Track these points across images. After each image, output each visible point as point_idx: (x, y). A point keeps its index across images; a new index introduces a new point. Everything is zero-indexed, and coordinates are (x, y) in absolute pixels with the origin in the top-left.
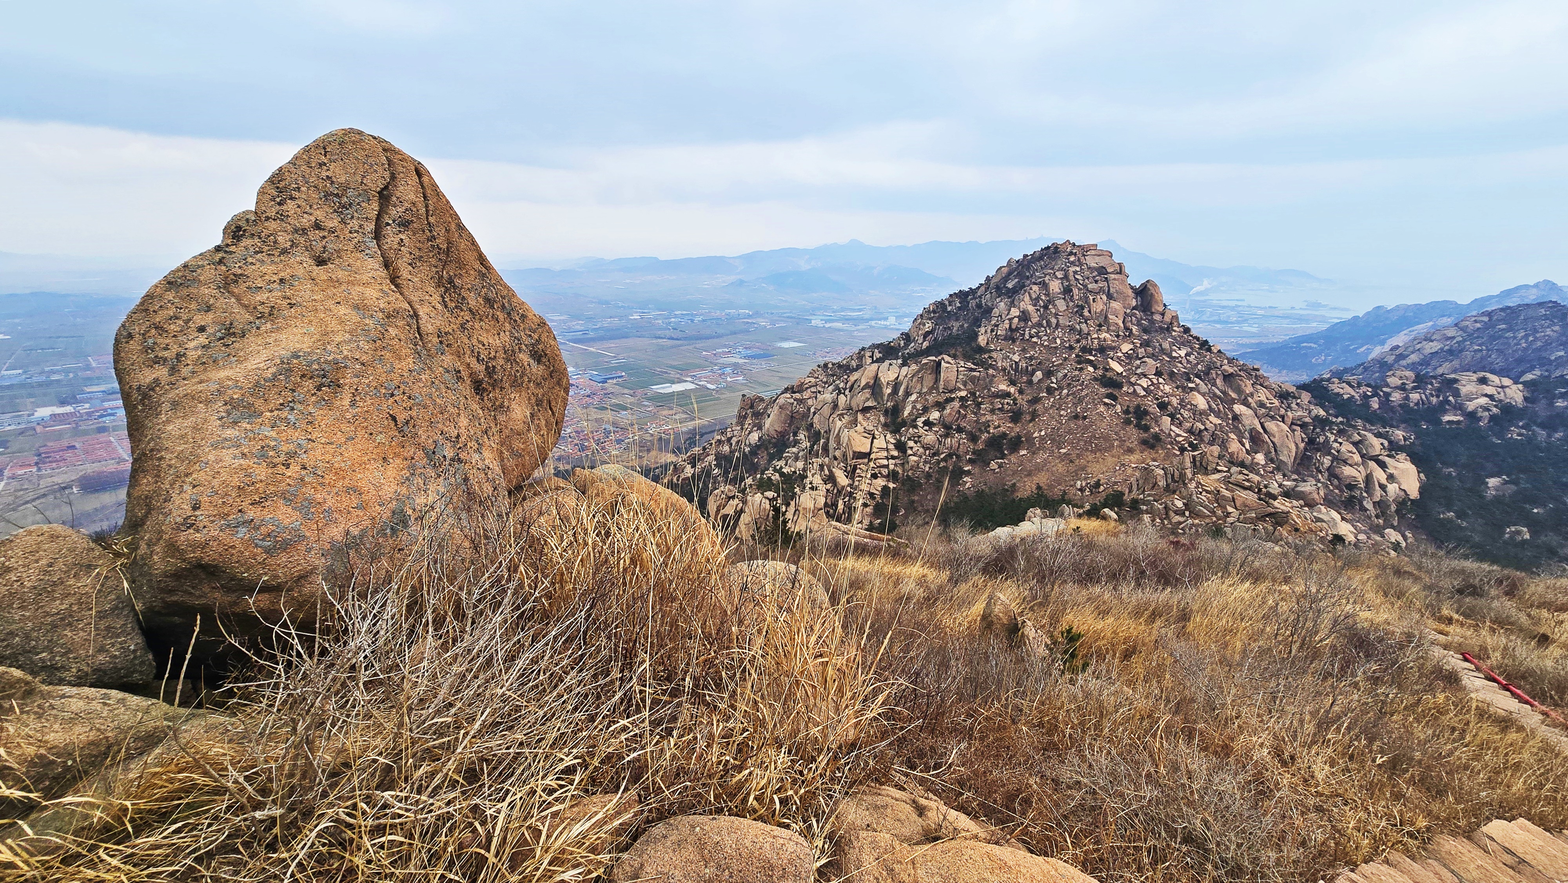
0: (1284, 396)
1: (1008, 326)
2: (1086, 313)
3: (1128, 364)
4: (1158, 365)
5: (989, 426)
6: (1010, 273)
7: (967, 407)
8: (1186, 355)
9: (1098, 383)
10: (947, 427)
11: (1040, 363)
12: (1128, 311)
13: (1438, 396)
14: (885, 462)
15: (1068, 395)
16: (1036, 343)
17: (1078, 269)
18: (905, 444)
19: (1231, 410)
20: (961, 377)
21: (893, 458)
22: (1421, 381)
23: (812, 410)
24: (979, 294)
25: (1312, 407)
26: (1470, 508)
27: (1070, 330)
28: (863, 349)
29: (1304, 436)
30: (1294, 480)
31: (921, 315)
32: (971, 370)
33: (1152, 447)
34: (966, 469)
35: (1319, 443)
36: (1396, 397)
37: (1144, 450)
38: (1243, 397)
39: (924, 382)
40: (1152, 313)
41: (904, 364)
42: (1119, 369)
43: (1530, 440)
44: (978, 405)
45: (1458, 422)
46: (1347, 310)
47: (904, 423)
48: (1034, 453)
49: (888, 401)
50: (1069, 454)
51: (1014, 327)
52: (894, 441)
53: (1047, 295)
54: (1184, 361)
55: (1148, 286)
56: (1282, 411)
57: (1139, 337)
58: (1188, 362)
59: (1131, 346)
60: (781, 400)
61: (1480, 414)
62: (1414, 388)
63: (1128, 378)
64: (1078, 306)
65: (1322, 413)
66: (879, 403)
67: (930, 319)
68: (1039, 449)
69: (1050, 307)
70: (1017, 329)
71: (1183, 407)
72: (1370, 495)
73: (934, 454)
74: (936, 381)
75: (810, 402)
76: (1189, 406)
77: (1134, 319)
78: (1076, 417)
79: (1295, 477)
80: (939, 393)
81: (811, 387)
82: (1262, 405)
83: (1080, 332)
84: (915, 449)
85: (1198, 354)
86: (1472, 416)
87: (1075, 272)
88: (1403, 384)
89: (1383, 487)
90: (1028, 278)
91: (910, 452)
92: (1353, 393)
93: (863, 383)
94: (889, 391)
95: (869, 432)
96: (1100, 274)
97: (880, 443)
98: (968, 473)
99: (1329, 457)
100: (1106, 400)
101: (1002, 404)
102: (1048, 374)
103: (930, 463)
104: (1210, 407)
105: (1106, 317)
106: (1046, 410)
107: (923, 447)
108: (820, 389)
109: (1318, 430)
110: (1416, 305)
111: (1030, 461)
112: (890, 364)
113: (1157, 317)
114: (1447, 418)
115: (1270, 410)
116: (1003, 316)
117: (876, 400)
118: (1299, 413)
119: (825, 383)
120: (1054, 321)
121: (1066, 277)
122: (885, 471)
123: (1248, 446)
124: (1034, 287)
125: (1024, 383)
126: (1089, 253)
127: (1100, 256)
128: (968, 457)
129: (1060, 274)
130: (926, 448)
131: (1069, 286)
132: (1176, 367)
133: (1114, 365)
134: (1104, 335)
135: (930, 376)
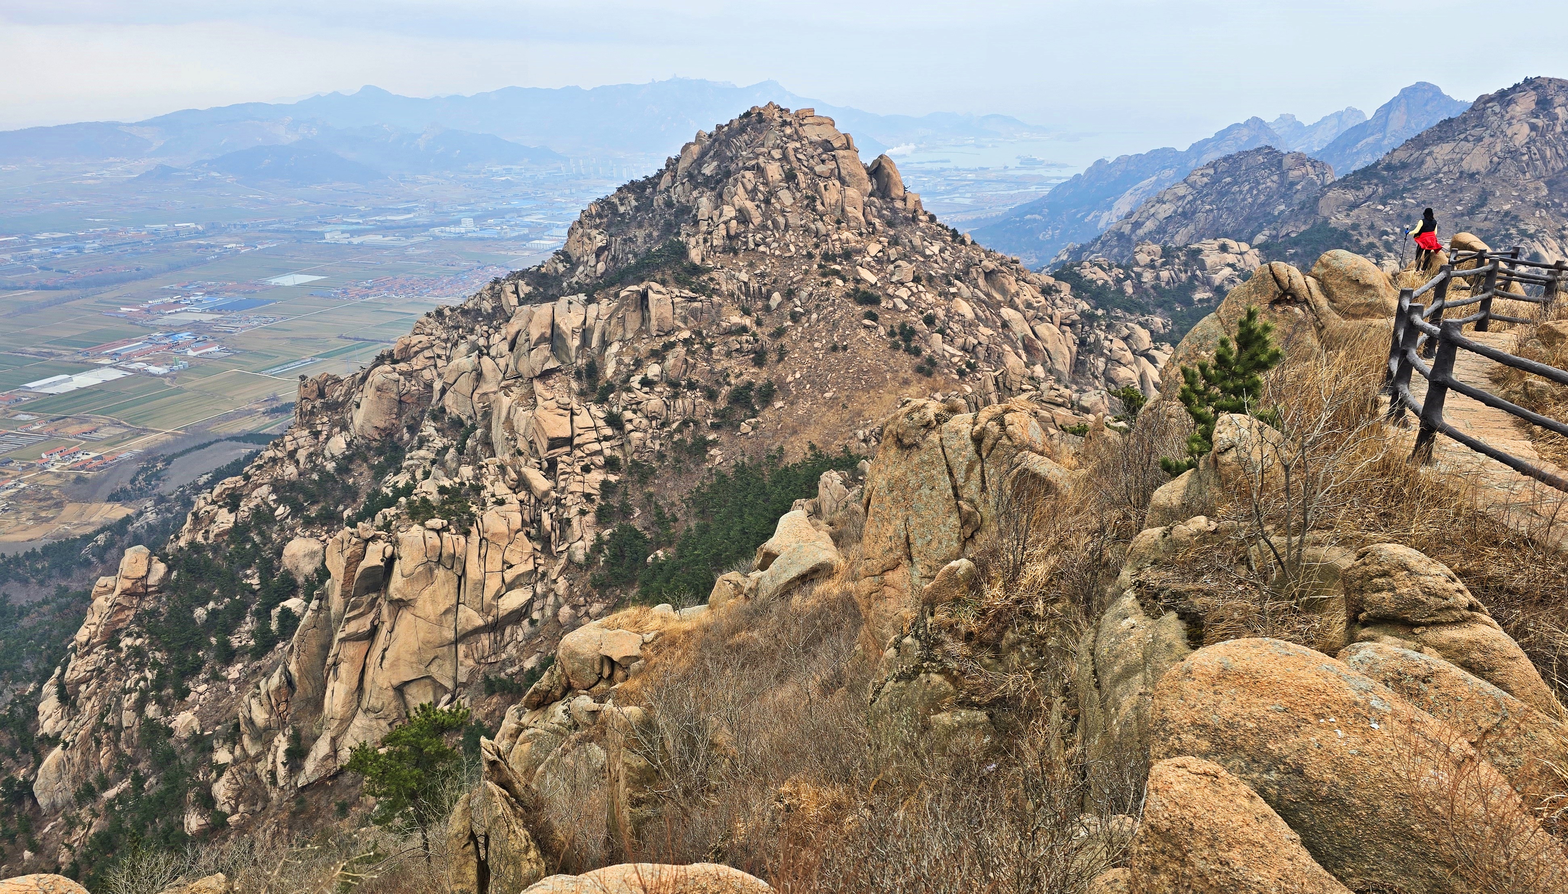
0: (1046, 291)
1: (724, 233)
2: (820, 207)
3: (880, 270)
4: (913, 268)
5: (728, 375)
6: (703, 153)
7: (694, 353)
8: (940, 251)
9: (851, 300)
11: (775, 281)
12: (866, 199)
13: (1186, 272)
14: (597, 446)
15: (818, 321)
16: (764, 253)
17: (798, 145)
18: (619, 416)
19: (999, 316)
20: (678, 311)
21: (606, 438)
22: (1167, 255)
23: (437, 386)
24: (662, 185)
25: (1075, 301)
27: (804, 231)
28: (497, 281)
29: (1075, 337)
30: (1075, 390)
31: (579, 222)
32: (690, 299)
33: (929, 374)
34: (711, 438)
35: (1090, 344)
36: (1148, 277)
37: (920, 379)
38: (1009, 298)
39: (627, 323)
40: (893, 199)
41: (589, 301)
42: (872, 278)
44: (709, 347)
47: (611, 387)
48: (792, 404)
49: (577, 357)
50: (836, 398)
51: (732, 233)
52: (602, 415)
53: (766, 184)
54: (940, 260)
55: (882, 163)
56: (1049, 310)
57: (884, 234)
58: (944, 260)
59: (880, 247)
60: (377, 377)
61: (1226, 288)
62: (1163, 264)
63: (884, 288)
64: (807, 197)
65: (1085, 306)
66: (563, 362)
67: (596, 227)
68: (797, 397)
69: (773, 201)
70: (737, 236)
71: (951, 318)
73: (663, 425)
74: (643, 319)
75: (427, 375)
76: (956, 317)
77: (873, 208)
78: (835, 348)
79: (1074, 387)
80: (652, 337)
81: (422, 350)
82: (1029, 306)
83: (817, 234)
84: (636, 422)
85: (952, 248)
86: (1219, 290)
87: (796, 150)
88: (1152, 260)
90: (732, 159)
91: (629, 427)
92: (1107, 278)
93: (535, 335)
94: (576, 342)
95: (565, 407)
96: (826, 150)
97: (583, 420)
98: (714, 443)
99: (1103, 359)
100: (867, 322)
101: (739, 343)
102: (789, 295)
103: (659, 438)
104: (978, 314)
105: (843, 210)
106: (795, 343)
107: (647, 417)
109: (1087, 328)
110: (1136, 155)
111: (790, 415)
112: (570, 303)
113: (899, 204)
114: (1197, 296)
115: (1037, 310)
116: (715, 219)
117: (559, 358)
118: (1066, 310)
119: (446, 341)
120: (781, 220)
121: (785, 158)
122: (599, 460)
123: (1025, 359)
124: (749, 175)
125: (761, 310)
126: (805, 121)
127: (819, 124)
128: (709, 422)
129: (777, 154)
130: (651, 418)
131: (792, 170)
132: (932, 268)
133: (865, 274)
134: (845, 235)
135: (634, 315)
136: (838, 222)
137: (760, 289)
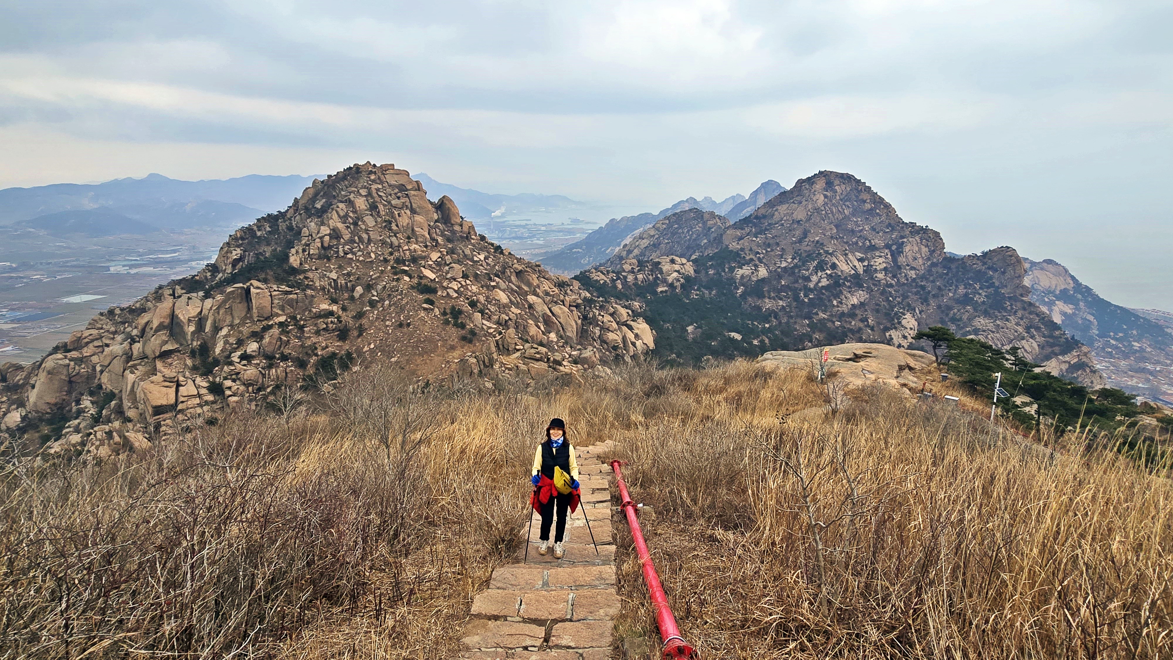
0: (561, 285)
1: (319, 245)
2: (394, 227)
3: (439, 270)
4: (464, 269)
5: (316, 348)
6: (316, 194)
7: (288, 332)
8: (485, 258)
9: (416, 290)
10: (270, 358)
11: (358, 279)
12: (432, 224)
13: (652, 275)
14: (199, 410)
15: (390, 306)
16: (352, 259)
17: (380, 186)
18: (221, 385)
19: (526, 300)
20: (276, 301)
21: (207, 403)
22: (641, 264)
23: (98, 368)
24: (288, 216)
25: (581, 291)
26: (682, 349)
27: (382, 244)
28: (161, 287)
29: (579, 314)
30: (579, 350)
31: (228, 244)
32: (287, 293)
33: (470, 341)
35: (590, 318)
36: (630, 278)
37: (464, 346)
38: (533, 289)
39: (234, 313)
40: (452, 225)
41: (207, 296)
43: (702, 296)
44: (301, 328)
45: (666, 291)
46: (595, 223)
47: (216, 362)
48: (366, 368)
49: (192, 340)
50: (399, 362)
51: (326, 245)
53: (355, 212)
54: (484, 264)
55: (445, 201)
56: (562, 297)
57: (445, 246)
58: (488, 264)
59: (439, 254)
60: (49, 363)
61: (675, 285)
62: (639, 271)
63: (440, 282)
64: (385, 221)
65: (588, 295)
66: (181, 345)
67: (238, 246)
68: (371, 363)
69: (360, 223)
70: (330, 247)
71: (490, 302)
72: (628, 351)
73: (259, 390)
74: (248, 309)
75: (95, 359)
76: (494, 302)
77: (438, 230)
78: (401, 325)
79: (579, 347)
80: (253, 322)
81: (93, 341)
82: (547, 294)
83: (391, 245)
84: (234, 389)
85: (494, 257)
86: (671, 286)
87: (378, 190)
88: (632, 268)
89: (634, 344)
90: (334, 197)
91: (228, 393)
92: (606, 279)
93: (155, 324)
94: (192, 328)
95: (170, 380)
96: (401, 191)
97: (187, 389)
99: (598, 328)
100: (425, 305)
101: (327, 324)
102: (368, 288)
104: (510, 300)
105: (413, 230)
106: (372, 323)
107: (244, 384)
108: (108, 342)
109: (587, 308)
110: (632, 217)
112: (189, 298)
113: (457, 228)
114: (660, 289)
115: (553, 297)
116: (314, 235)
117: (177, 342)
118: (574, 297)
119: (114, 333)
120: (365, 236)
121: (369, 194)
122: (200, 421)
123: (543, 329)
124: (341, 205)
125: (346, 299)
126: (387, 172)
127: (397, 174)
128: (299, 385)
129: (363, 192)
130: (247, 384)
131: (374, 202)
132: (479, 269)
133: (428, 273)
134: (414, 246)
135: (240, 305)
136: (409, 238)
137: (346, 283)
